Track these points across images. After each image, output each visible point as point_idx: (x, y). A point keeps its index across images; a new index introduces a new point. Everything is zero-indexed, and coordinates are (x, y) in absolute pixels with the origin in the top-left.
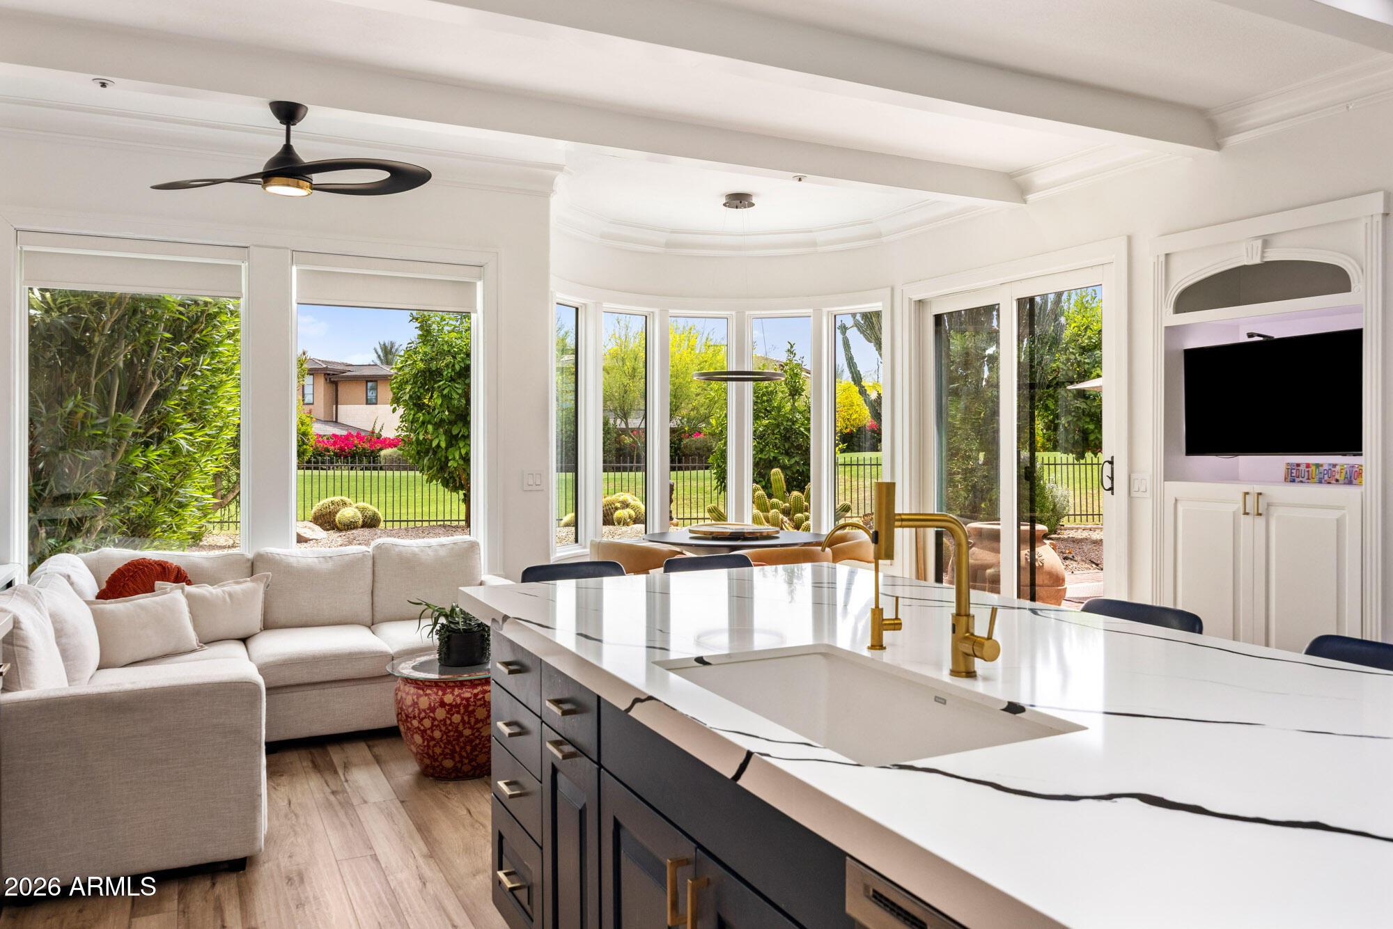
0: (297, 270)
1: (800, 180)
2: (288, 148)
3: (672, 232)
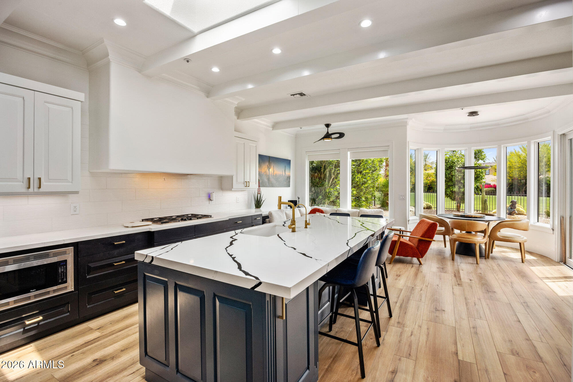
0: (350, 153)
1: (462, 109)
2: (328, 132)
3: (471, 124)
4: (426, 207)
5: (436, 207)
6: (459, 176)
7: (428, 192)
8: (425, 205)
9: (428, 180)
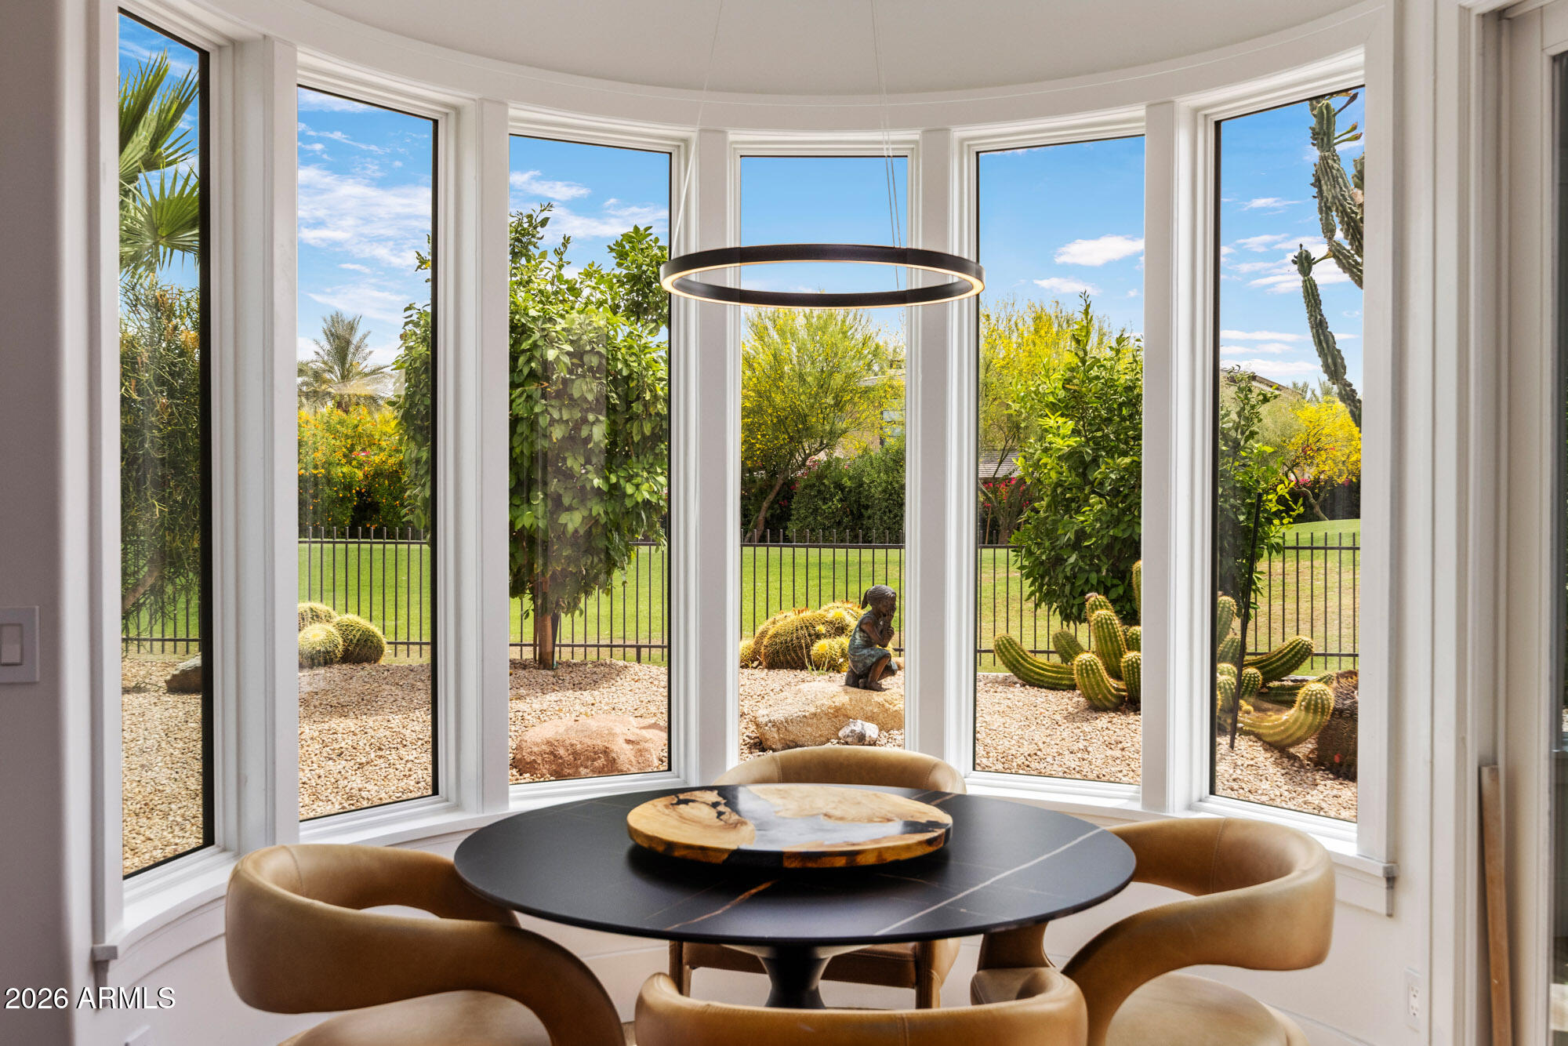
4: (341, 647)
5: (427, 638)
6: (552, 422)
7: (353, 535)
8: (333, 630)
9: (354, 463)
